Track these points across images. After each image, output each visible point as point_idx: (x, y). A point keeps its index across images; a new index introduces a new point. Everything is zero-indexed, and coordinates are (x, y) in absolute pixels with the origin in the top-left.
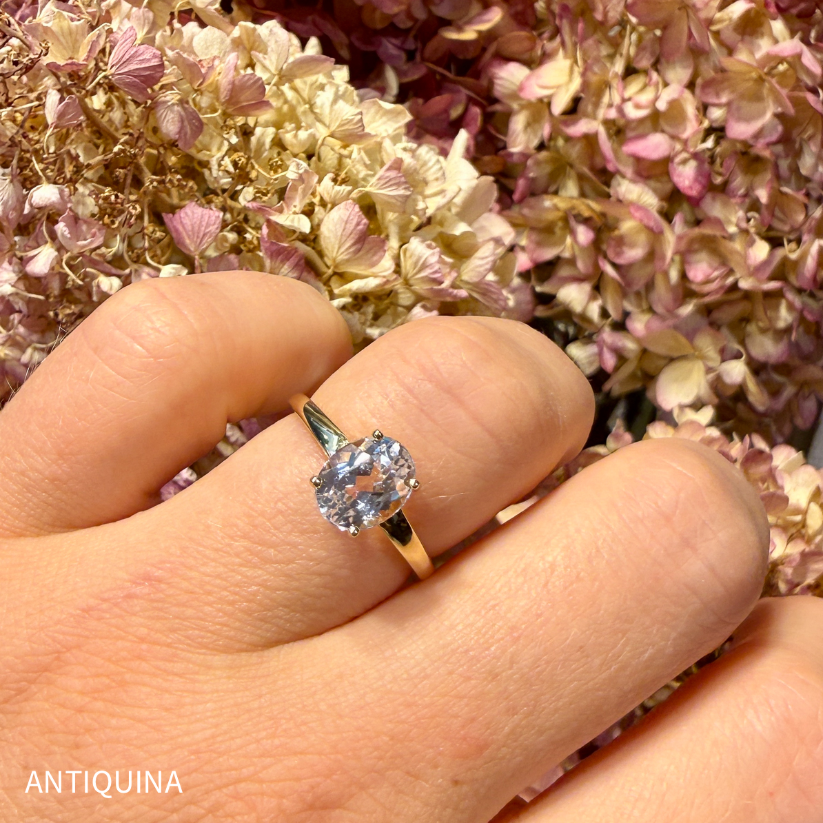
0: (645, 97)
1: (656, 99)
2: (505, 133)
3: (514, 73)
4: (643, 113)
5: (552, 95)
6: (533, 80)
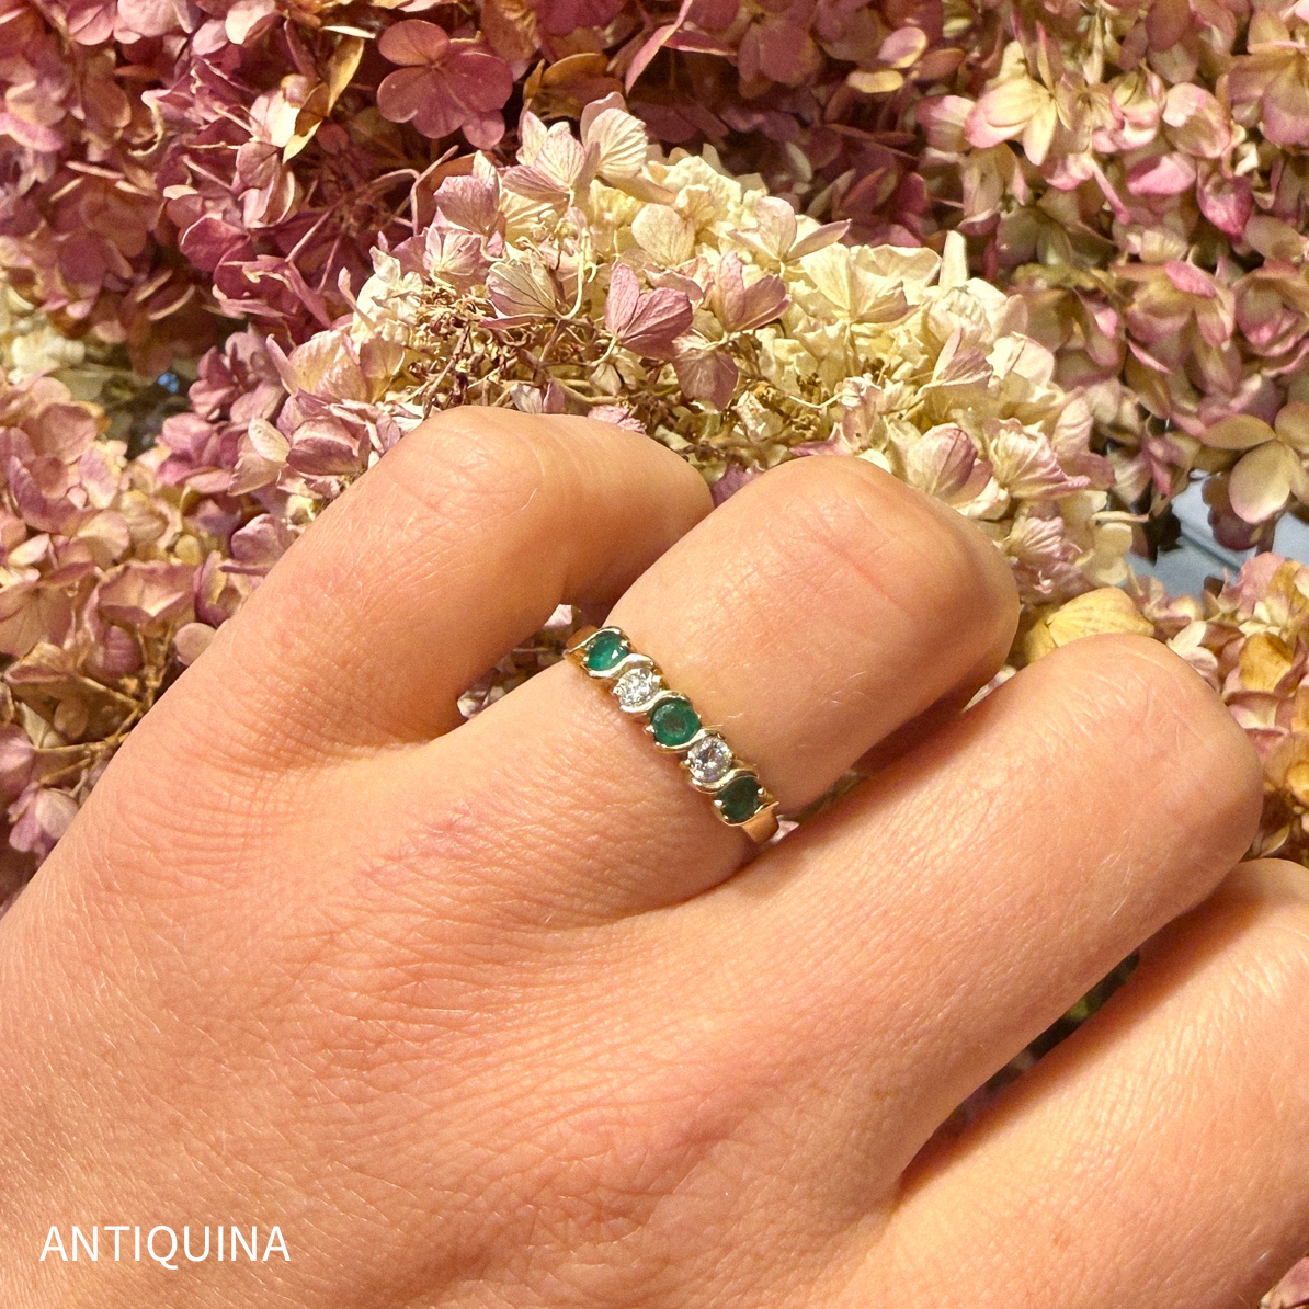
0: (1145, 110)
1: (1162, 111)
2: (960, 196)
3: (954, 109)
4: (1147, 136)
5: (1021, 134)
6: (981, 118)
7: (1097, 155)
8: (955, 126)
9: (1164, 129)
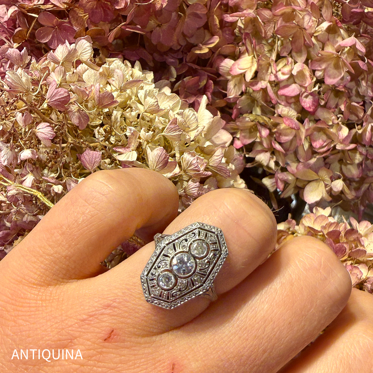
0: (287, 69)
1: (292, 70)
2: (226, 89)
3: (227, 63)
4: (286, 77)
5: (245, 72)
6: (236, 66)
7: (270, 82)
8: (227, 68)
9: (292, 76)
